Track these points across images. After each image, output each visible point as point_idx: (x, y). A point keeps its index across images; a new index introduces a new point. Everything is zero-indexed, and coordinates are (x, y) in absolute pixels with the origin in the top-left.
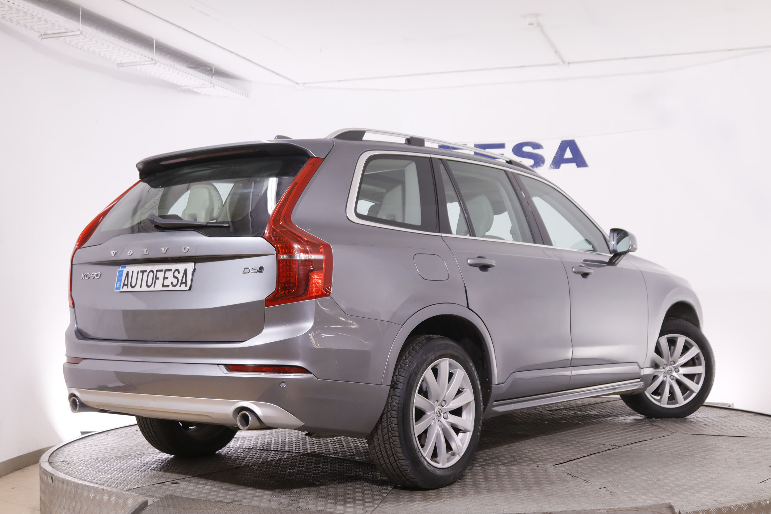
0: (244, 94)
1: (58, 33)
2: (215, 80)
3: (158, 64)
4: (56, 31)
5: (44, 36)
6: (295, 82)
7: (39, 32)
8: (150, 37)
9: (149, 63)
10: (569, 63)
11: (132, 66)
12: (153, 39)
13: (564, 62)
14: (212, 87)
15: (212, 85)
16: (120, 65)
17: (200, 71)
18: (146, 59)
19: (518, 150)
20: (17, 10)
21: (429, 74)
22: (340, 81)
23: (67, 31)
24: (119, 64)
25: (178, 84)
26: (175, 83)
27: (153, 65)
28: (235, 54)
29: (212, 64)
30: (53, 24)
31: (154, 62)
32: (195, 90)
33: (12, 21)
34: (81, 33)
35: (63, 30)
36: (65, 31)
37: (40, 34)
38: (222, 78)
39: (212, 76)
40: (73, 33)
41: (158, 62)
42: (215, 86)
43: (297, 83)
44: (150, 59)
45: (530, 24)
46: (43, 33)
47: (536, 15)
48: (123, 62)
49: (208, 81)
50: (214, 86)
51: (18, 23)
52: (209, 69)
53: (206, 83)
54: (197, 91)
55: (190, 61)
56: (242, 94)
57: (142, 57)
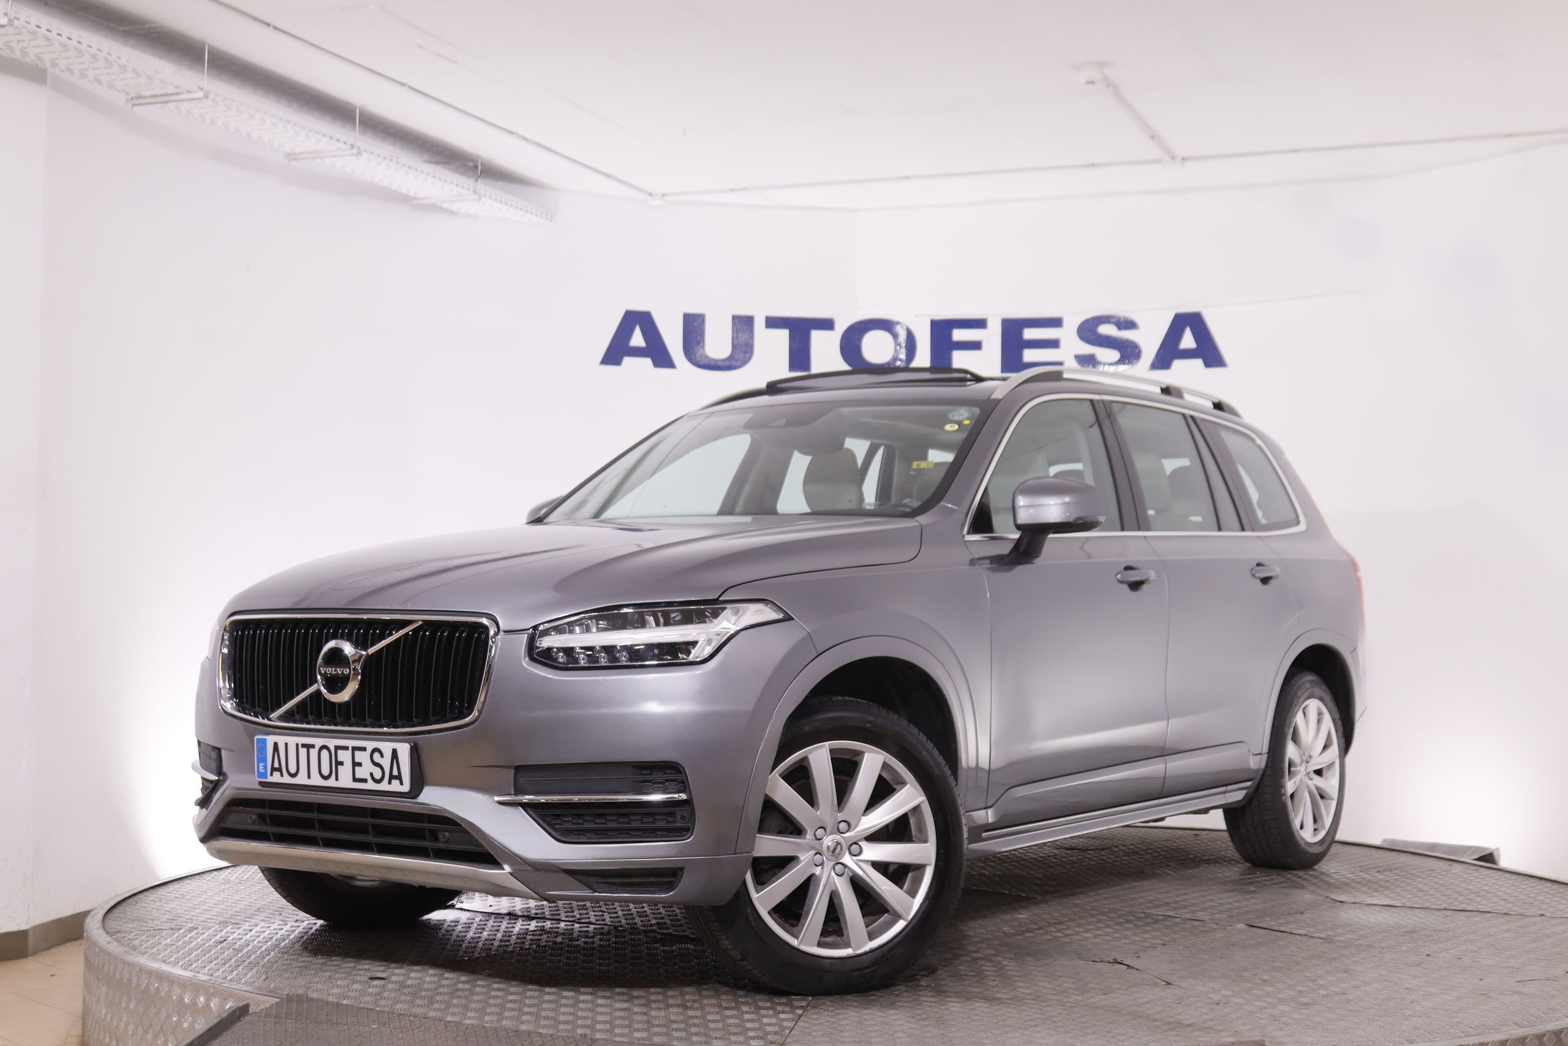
0: (544, 215)
1: (163, 95)
2: (483, 186)
3: (365, 155)
4: (158, 92)
5: (138, 99)
6: (646, 192)
7: (127, 93)
8: (348, 103)
9: (347, 152)
10: (1184, 159)
11: (316, 158)
12: (356, 107)
13: (1173, 158)
14: (476, 199)
15: (476, 197)
16: (292, 156)
17: (456, 171)
18: (341, 145)
19: (1088, 331)
20: (77, 50)
21: (907, 178)
22: (733, 190)
23: (179, 91)
24: (289, 154)
25: (412, 193)
26: (404, 191)
27: (354, 157)
29: (478, 156)
30: (150, 78)
31: (355, 151)
32: (445, 205)
33: (71, 72)
34: (206, 96)
35: (171, 90)
36: (175, 91)
37: (130, 97)
38: (497, 183)
39: (476, 180)
40: (190, 96)
41: (365, 150)
42: (484, 199)
43: (651, 195)
44: (348, 146)
45: (1088, 83)
46: (134, 95)
47: (1101, 65)
48: (298, 150)
49: (468, 189)
50: (480, 198)
51: (83, 75)
52: (470, 164)
53: (464, 192)
54: (449, 209)
55: (434, 148)
56: (540, 214)
57: (332, 142)
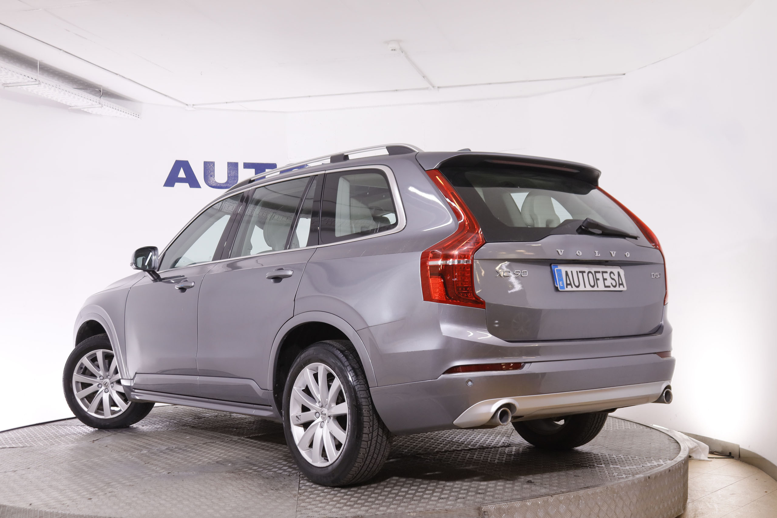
0: (135, 115)
2: (103, 100)
3: (43, 85)
6: (184, 103)
9: (33, 83)
10: (438, 88)
11: (17, 86)
12: (37, 61)
13: (434, 88)
14: (100, 107)
15: (100, 106)
16: (5, 85)
17: (90, 93)
18: (30, 79)
22: (227, 103)
25: (68, 104)
26: (64, 103)
27: (37, 86)
28: (120, 75)
29: (101, 86)
31: (37, 83)
32: (85, 110)
38: (112, 99)
39: (101, 97)
41: (43, 82)
42: (104, 106)
43: (187, 105)
44: (33, 80)
45: (393, 50)
48: (8, 82)
49: (97, 102)
50: (102, 106)
52: (97, 90)
53: (94, 103)
54: (88, 111)
55: (79, 82)
56: (132, 114)
57: (25, 78)
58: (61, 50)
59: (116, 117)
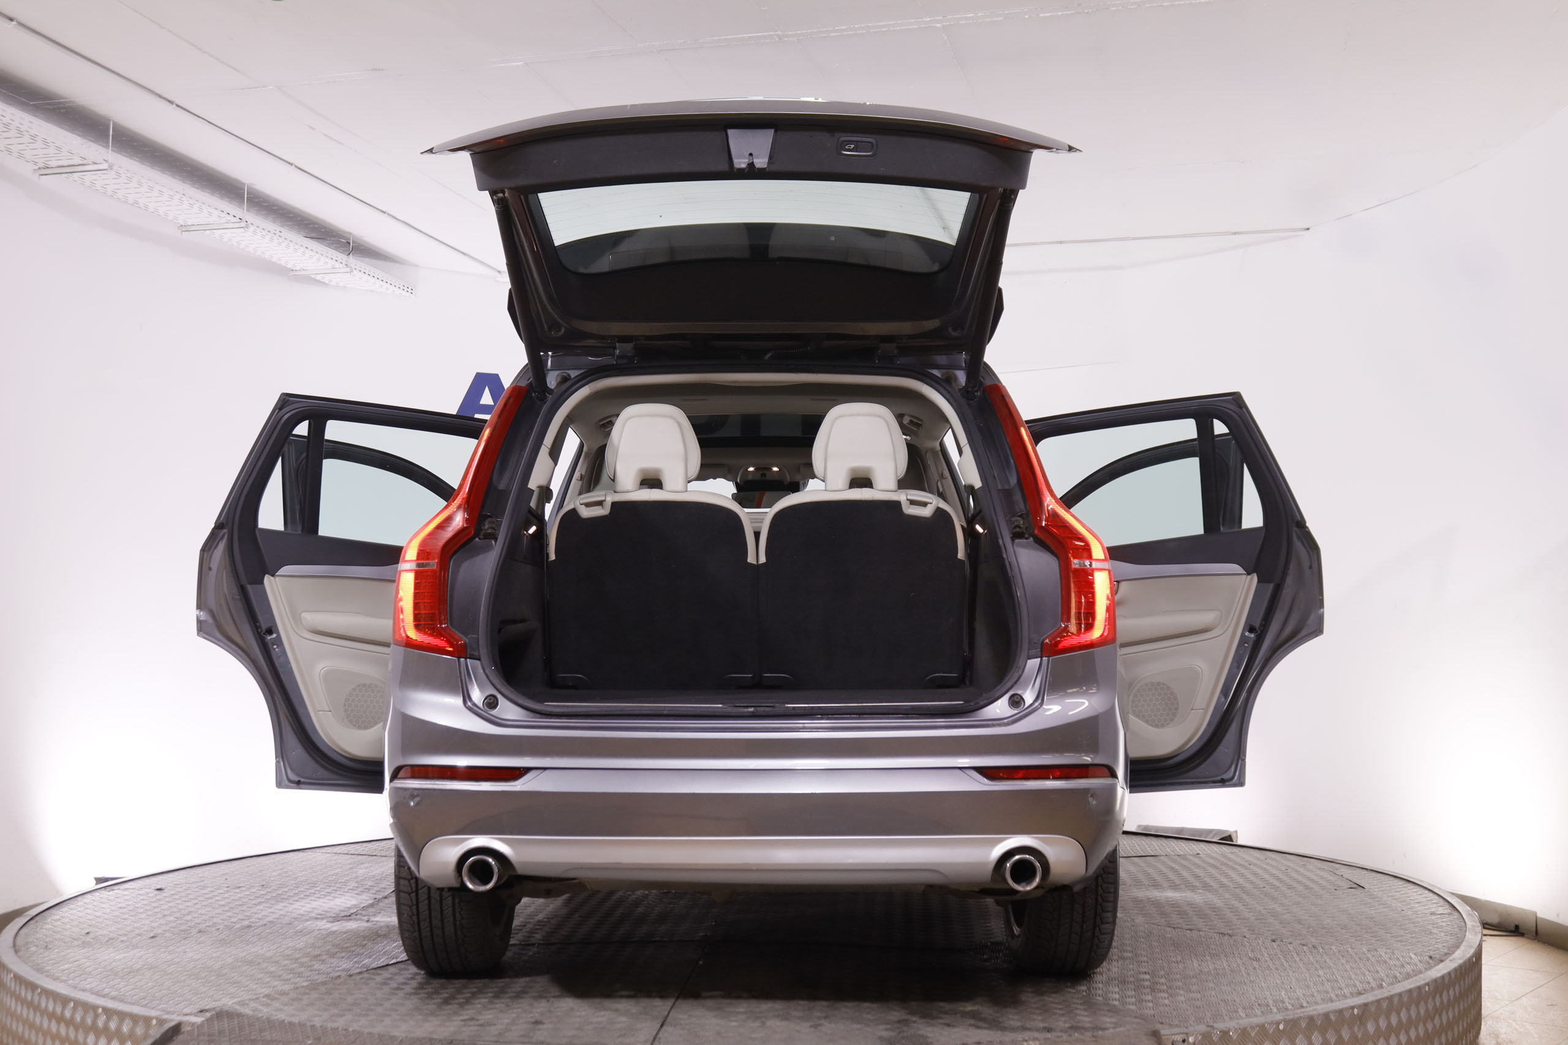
0: (406, 288)
1: (69, 166)
2: (353, 260)
3: (252, 228)
4: (64, 162)
5: (45, 169)
6: (494, 269)
7: (35, 163)
8: (236, 181)
9: (237, 225)
11: (205, 230)
12: (244, 184)
14: (348, 272)
15: (348, 270)
16: (184, 228)
17: (331, 246)
18: (229, 218)
23: (85, 161)
24: (182, 226)
25: (289, 266)
26: (283, 263)
27: (242, 230)
28: (389, 214)
29: (351, 234)
30: (58, 148)
31: (243, 224)
32: (319, 277)
34: (111, 167)
35: (77, 160)
36: (81, 162)
37: (38, 168)
38: (367, 260)
39: (349, 254)
40: (97, 166)
41: (252, 224)
42: (355, 272)
43: (499, 272)
44: (237, 220)
46: (41, 165)
48: (190, 223)
49: (342, 263)
50: (352, 271)
52: (343, 241)
53: (337, 265)
54: (322, 280)
55: (311, 226)
56: (402, 287)
57: (222, 215)
58: (291, 164)
59: (372, 291)
